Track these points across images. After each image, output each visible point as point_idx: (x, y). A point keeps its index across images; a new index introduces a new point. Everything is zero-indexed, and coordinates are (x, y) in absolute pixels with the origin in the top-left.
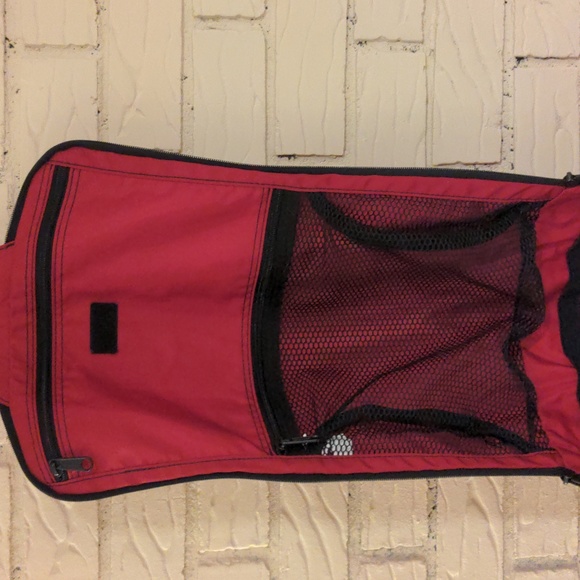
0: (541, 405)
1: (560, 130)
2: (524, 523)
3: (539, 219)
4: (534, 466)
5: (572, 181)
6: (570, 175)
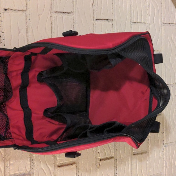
0: (11, 124)
1: (20, 34)
2: (11, 162)
3: (9, 63)
4: (5, 145)
5: (16, 50)
6: (15, 48)
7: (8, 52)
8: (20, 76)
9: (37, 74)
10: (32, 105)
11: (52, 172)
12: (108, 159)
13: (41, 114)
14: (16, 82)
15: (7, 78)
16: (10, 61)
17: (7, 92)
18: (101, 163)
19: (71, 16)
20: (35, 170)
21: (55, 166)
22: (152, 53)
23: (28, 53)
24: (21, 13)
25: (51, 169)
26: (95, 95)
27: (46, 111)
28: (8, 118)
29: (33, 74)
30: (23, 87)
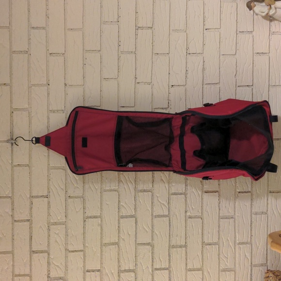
0: (173, 159)
2: (173, 184)
5: (177, 114)
6: (176, 113)
7: (172, 115)
8: (179, 129)
9: (190, 127)
10: (186, 148)
11: (200, 195)
12: (245, 192)
13: (192, 153)
14: (177, 132)
15: (171, 130)
16: (173, 120)
17: (171, 139)
18: (239, 194)
19: (218, 86)
20: (188, 192)
21: (202, 192)
22: (268, 115)
23: (184, 115)
24: (182, 87)
25: (200, 193)
26: (233, 143)
27: (194, 152)
28: (171, 155)
29: (188, 128)
30: (182, 135)
